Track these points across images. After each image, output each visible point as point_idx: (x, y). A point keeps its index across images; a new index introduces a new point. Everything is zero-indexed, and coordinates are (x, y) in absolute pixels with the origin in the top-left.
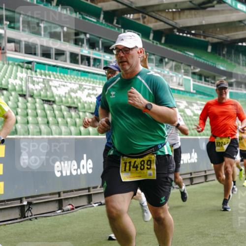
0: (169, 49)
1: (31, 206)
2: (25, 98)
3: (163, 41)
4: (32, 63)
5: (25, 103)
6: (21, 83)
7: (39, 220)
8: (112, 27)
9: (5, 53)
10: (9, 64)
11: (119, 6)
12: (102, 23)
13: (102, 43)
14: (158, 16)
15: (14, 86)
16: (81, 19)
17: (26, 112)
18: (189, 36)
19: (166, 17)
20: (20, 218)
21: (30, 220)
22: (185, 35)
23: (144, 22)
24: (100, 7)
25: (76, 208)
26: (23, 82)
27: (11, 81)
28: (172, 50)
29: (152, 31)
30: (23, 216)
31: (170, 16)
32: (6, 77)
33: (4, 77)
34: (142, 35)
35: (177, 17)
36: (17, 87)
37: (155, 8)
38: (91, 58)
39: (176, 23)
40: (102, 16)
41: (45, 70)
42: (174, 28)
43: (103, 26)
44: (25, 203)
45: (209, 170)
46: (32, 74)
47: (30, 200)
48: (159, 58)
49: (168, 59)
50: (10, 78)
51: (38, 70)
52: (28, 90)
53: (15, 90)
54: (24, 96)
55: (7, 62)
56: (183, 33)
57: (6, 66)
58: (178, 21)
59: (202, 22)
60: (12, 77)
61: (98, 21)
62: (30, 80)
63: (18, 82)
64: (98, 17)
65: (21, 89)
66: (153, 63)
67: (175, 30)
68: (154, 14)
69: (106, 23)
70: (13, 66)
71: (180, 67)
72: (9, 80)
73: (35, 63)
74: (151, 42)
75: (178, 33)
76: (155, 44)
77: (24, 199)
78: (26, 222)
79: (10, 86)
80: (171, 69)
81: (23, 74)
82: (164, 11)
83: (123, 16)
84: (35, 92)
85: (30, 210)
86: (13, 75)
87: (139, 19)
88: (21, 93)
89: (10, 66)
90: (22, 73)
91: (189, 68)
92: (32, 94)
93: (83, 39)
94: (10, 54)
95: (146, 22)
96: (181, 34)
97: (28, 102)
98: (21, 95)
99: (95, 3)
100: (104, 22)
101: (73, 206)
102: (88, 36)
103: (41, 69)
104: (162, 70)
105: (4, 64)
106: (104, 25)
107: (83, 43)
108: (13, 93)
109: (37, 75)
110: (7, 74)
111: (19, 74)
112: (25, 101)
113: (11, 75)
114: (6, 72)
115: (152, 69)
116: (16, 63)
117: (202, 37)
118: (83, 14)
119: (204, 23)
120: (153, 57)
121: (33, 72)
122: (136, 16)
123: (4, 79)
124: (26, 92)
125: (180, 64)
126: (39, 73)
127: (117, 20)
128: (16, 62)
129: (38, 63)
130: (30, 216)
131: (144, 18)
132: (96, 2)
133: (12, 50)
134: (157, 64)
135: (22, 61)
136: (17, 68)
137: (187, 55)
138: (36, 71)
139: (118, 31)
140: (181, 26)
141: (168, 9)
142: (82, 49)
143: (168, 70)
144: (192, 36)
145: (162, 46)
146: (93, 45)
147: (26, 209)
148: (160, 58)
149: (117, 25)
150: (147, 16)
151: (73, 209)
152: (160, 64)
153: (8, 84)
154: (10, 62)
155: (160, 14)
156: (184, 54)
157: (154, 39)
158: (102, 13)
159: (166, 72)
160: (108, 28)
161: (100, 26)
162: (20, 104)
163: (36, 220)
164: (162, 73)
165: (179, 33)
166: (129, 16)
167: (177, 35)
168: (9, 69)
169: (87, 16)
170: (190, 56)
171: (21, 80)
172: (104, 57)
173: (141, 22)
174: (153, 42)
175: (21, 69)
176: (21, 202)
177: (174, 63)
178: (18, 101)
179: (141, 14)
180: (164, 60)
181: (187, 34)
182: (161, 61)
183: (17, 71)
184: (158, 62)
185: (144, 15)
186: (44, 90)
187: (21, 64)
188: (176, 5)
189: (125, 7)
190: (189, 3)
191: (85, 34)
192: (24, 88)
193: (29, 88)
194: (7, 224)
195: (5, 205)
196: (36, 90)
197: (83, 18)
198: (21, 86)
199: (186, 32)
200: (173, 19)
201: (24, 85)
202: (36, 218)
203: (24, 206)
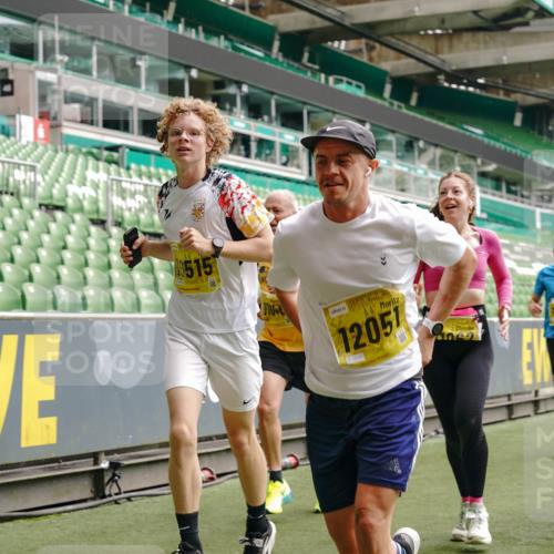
0: (427, 119)
1: (117, 472)
2: (105, 229)
3: (413, 102)
4: (120, 150)
5: (105, 240)
6: (94, 195)
7: (136, 502)
8: (298, 69)
9: (59, 126)
10: (67, 151)
11: (314, 22)
12: (277, 60)
13: (278, 106)
14: (401, 45)
15: (80, 201)
16: (230, 50)
17: (106, 261)
18: (471, 89)
19: (422, 47)
20: (93, 499)
21: (116, 502)
22: (462, 88)
23: (371, 59)
24: (271, 24)
25: (219, 476)
26: (100, 192)
27: (73, 189)
28: (434, 121)
29: (388, 79)
30: (99, 493)
31: (428, 46)
32: (61, 180)
33: (57, 181)
34: (366, 88)
35: (446, 49)
36: (86, 204)
37: (395, 28)
38: (253, 138)
39: (443, 61)
40: (276, 44)
41: (148, 165)
42: (439, 71)
43: (279, 67)
44: (105, 465)
45: (517, 394)
46: (119, 174)
47: (116, 457)
48: (404, 140)
49: (426, 142)
50: (71, 182)
51: (133, 166)
52: (110, 211)
53: (81, 209)
54: (101, 223)
55: (64, 147)
56: (459, 84)
57: (60, 155)
58: (446, 56)
59: (501, 60)
60: (74, 181)
61: (268, 56)
62: (115, 188)
63: (88, 191)
64: (267, 46)
65: (94, 208)
66: (391, 150)
67: (442, 77)
68: (393, 41)
69: (286, 61)
70: (77, 155)
71: (452, 159)
72: (69, 187)
73: (127, 150)
74: (387, 104)
75: (446, 84)
76: (395, 108)
77: (103, 457)
78: (107, 507)
79: (70, 202)
80: (431, 164)
81: (99, 174)
82: (415, 33)
83: (324, 45)
84: (127, 214)
85: (116, 482)
86: (76, 177)
87: (359, 51)
88: (95, 216)
89: (71, 156)
90: (97, 170)
91: (472, 162)
92: (120, 220)
93: (234, 97)
94: (70, 130)
95: (376, 59)
96: (454, 86)
97: (110, 237)
98: (94, 222)
99: (260, 16)
100: (281, 59)
101: (212, 473)
102: (245, 89)
103: (138, 163)
104: (412, 166)
105: (56, 151)
106: (281, 64)
107: (233, 104)
108: (77, 217)
109: (130, 176)
110: (64, 174)
111: (91, 174)
112: (105, 234)
113: (73, 177)
114: (62, 170)
115: (390, 164)
116: (84, 150)
117: (501, 92)
118: (235, 39)
119: (505, 60)
120: (390, 137)
121: (122, 171)
122: (353, 44)
123: (57, 185)
124: (106, 214)
125: (452, 154)
126: (136, 171)
127: (310, 53)
128: (84, 146)
129: (133, 149)
130: (116, 494)
131: (371, 49)
132: (263, 13)
133: (74, 121)
134: (400, 154)
135: (98, 145)
136: (87, 161)
137: (468, 133)
138: (128, 168)
139: (312, 79)
140: (454, 68)
141: (425, 30)
142: (232, 118)
143: (424, 166)
144: (478, 91)
145: (412, 113)
146: (255, 110)
147: (106, 479)
148: (407, 139)
149: (310, 65)
150: (377, 45)
151: (212, 479)
152: (406, 154)
153: (67, 195)
154: (71, 147)
155: (406, 39)
156: (461, 131)
157: (393, 96)
158: (277, 37)
159: (420, 172)
160: (290, 71)
161: (273, 65)
162: (92, 242)
163: (129, 503)
164: (412, 173)
165: (450, 83)
166: (336, 44)
167: (445, 88)
168: (68, 162)
169: (242, 44)
170: (474, 136)
171: (96, 186)
172: (281, 135)
173: (365, 59)
174: (392, 104)
175: (95, 162)
176: (96, 462)
177: (439, 152)
178: (89, 235)
179: (363, 41)
180: (415, 145)
181: (467, 85)
182: (409, 146)
183: (86, 168)
184: (402, 148)
185: (371, 43)
186: (146, 211)
187: (95, 151)
188: (443, 21)
189: (327, 23)
190: (471, 15)
191: (239, 84)
192: (102, 206)
193: (112, 206)
194: (65, 512)
195: (60, 468)
196: (130, 209)
197: (235, 48)
198: (96, 202)
199: (465, 81)
200: (437, 52)
201: (101, 198)
202: (129, 499)
203: (102, 470)
